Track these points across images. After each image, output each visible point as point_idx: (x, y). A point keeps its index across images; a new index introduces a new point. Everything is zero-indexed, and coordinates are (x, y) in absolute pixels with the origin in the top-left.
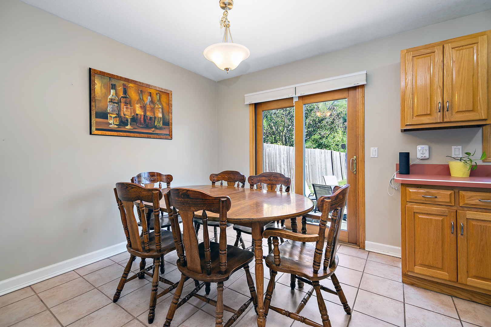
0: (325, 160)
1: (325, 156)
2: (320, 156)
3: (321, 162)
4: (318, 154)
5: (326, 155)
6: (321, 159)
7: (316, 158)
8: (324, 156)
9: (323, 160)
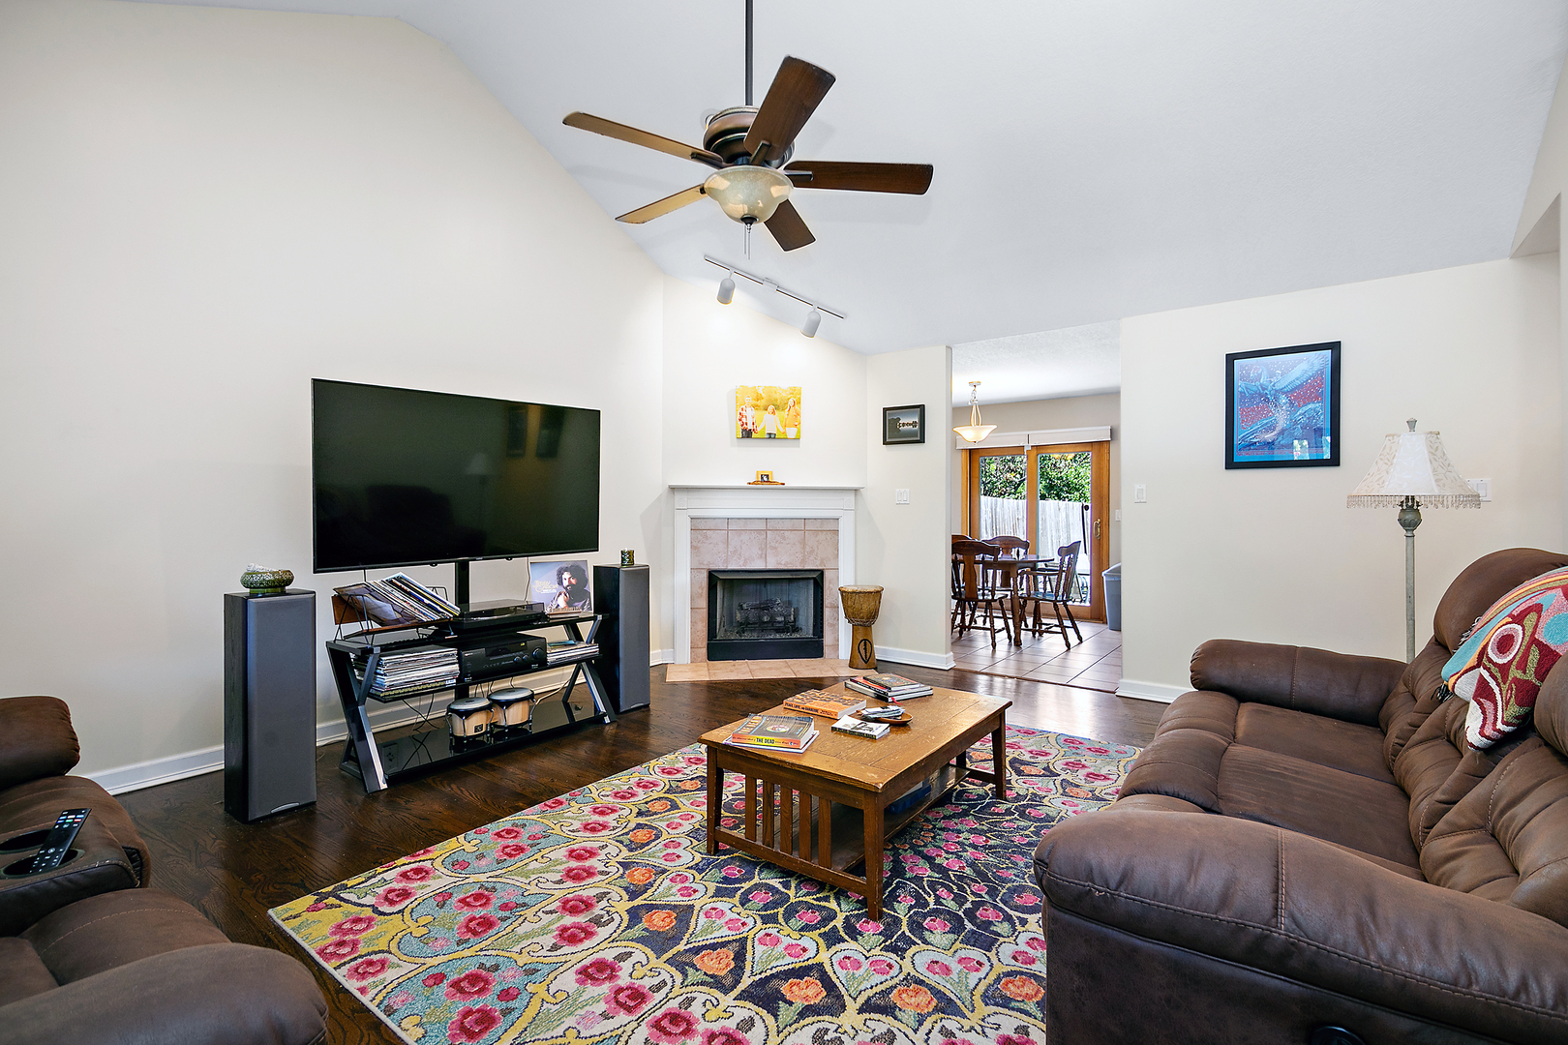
0: (1068, 526)
1: (1067, 516)
2: (1057, 516)
3: (1058, 530)
4: (1052, 510)
5: (1071, 514)
6: (1058, 523)
7: (1048, 520)
8: (1064, 516)
9: (1062, 524)
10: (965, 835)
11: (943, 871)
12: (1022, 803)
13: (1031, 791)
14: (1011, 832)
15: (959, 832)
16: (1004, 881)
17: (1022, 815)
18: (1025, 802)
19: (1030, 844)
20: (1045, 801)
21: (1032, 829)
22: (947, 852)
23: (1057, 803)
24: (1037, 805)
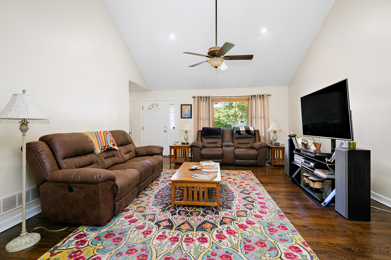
10: (179, 196)
11: (179, 189)
12: (167, 208)
13: (165, 213)
14: (169, 199)
15: (180, 196)
16: (169, 191)
17: (167, 204)
18: (166, 208)
19: (165, 197)
20: (161, 210)
21: (164, 201)
22: (180, 192)
23: (157, 210)
24: (163, 208)
